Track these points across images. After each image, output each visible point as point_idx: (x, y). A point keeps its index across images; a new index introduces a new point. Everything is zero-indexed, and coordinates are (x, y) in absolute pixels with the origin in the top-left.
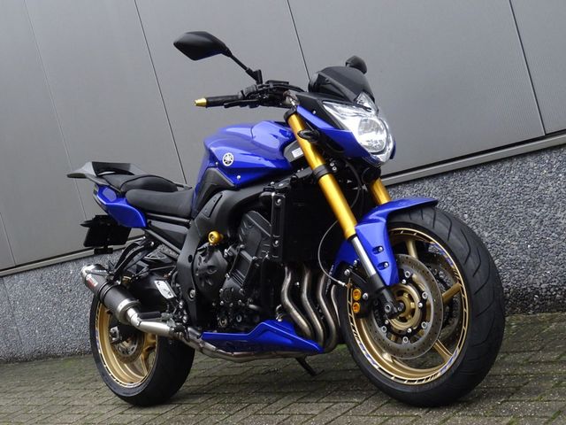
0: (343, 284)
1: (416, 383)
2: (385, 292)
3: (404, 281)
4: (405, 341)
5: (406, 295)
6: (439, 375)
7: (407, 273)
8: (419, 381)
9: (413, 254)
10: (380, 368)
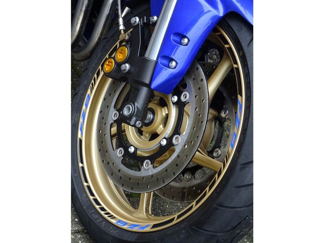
0: (122, 27)
1: (91, 198)
2: (144, 91)
3: (175, 99)
4: (119, 153)
5: (164, 112)
6: (113, 221)
7: (186, 96)
8: (96, 200)
9: (213, 86)
10: (81, 141)
